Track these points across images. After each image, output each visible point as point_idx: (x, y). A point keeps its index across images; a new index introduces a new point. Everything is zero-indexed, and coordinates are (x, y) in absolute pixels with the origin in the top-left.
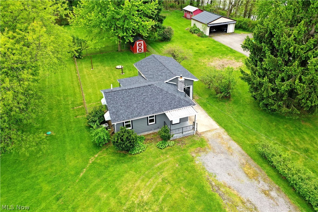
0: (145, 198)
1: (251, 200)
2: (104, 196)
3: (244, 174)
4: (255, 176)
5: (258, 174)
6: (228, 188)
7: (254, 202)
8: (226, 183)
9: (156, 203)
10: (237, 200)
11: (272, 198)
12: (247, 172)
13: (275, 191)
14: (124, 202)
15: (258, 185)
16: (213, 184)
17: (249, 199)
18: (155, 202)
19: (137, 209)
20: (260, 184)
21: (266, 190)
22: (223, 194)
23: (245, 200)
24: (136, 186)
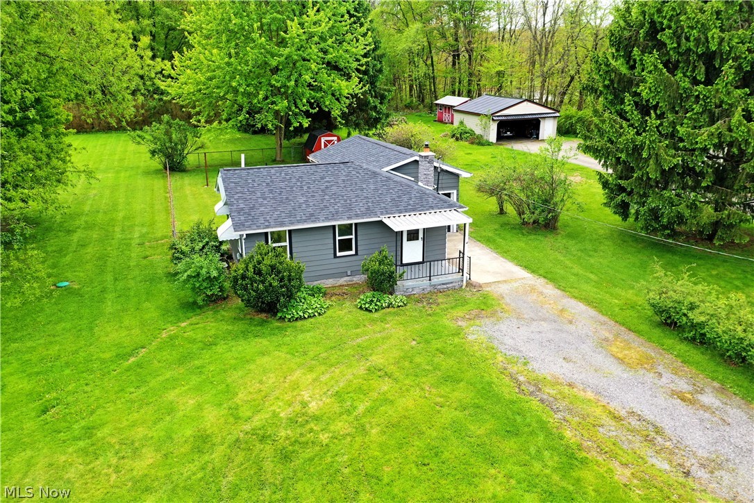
0: (313, 407)
1: (640, 413)
2: (187, 403)
3: (612, 360)
4: (645, 363)
5: (652, 358)
6: (566, 387)
7: (652, 417)
8: (561, 377)
9: (345, 416)
10: (598, 411)
11: (706, 408)
12: (620, 356)
13: (710, 395)
14: (249, 414)
15: (656, 381)
16: (522, 379)
17: (635, 410)
18: (341, 414)
19: (286, 430)
20: (663, 379)
21: (684, 391)
22: (551, 399)
23: (623, 413)
24: (287, 381)
